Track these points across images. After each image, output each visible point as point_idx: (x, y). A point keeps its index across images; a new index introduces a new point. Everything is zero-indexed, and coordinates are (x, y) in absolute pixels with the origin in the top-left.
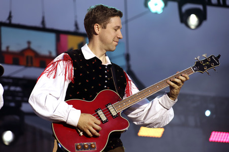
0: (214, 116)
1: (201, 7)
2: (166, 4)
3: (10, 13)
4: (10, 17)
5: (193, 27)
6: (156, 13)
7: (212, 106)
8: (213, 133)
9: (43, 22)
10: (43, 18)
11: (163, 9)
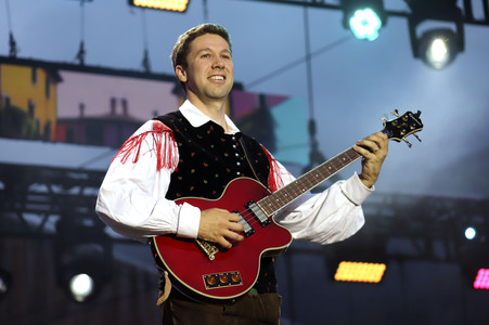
0: (483, 239)
1: (452, 26)
2: (384, 23)
3: (82, 45)
4: (81, 53)
5: (438, 66)
6: (366, 40)
7: (479, 219)
8: (482, 272)
9: (146, 62)
10: (146, 53)
11: (379, 31)
